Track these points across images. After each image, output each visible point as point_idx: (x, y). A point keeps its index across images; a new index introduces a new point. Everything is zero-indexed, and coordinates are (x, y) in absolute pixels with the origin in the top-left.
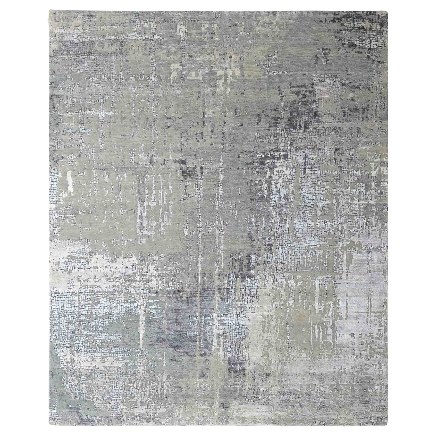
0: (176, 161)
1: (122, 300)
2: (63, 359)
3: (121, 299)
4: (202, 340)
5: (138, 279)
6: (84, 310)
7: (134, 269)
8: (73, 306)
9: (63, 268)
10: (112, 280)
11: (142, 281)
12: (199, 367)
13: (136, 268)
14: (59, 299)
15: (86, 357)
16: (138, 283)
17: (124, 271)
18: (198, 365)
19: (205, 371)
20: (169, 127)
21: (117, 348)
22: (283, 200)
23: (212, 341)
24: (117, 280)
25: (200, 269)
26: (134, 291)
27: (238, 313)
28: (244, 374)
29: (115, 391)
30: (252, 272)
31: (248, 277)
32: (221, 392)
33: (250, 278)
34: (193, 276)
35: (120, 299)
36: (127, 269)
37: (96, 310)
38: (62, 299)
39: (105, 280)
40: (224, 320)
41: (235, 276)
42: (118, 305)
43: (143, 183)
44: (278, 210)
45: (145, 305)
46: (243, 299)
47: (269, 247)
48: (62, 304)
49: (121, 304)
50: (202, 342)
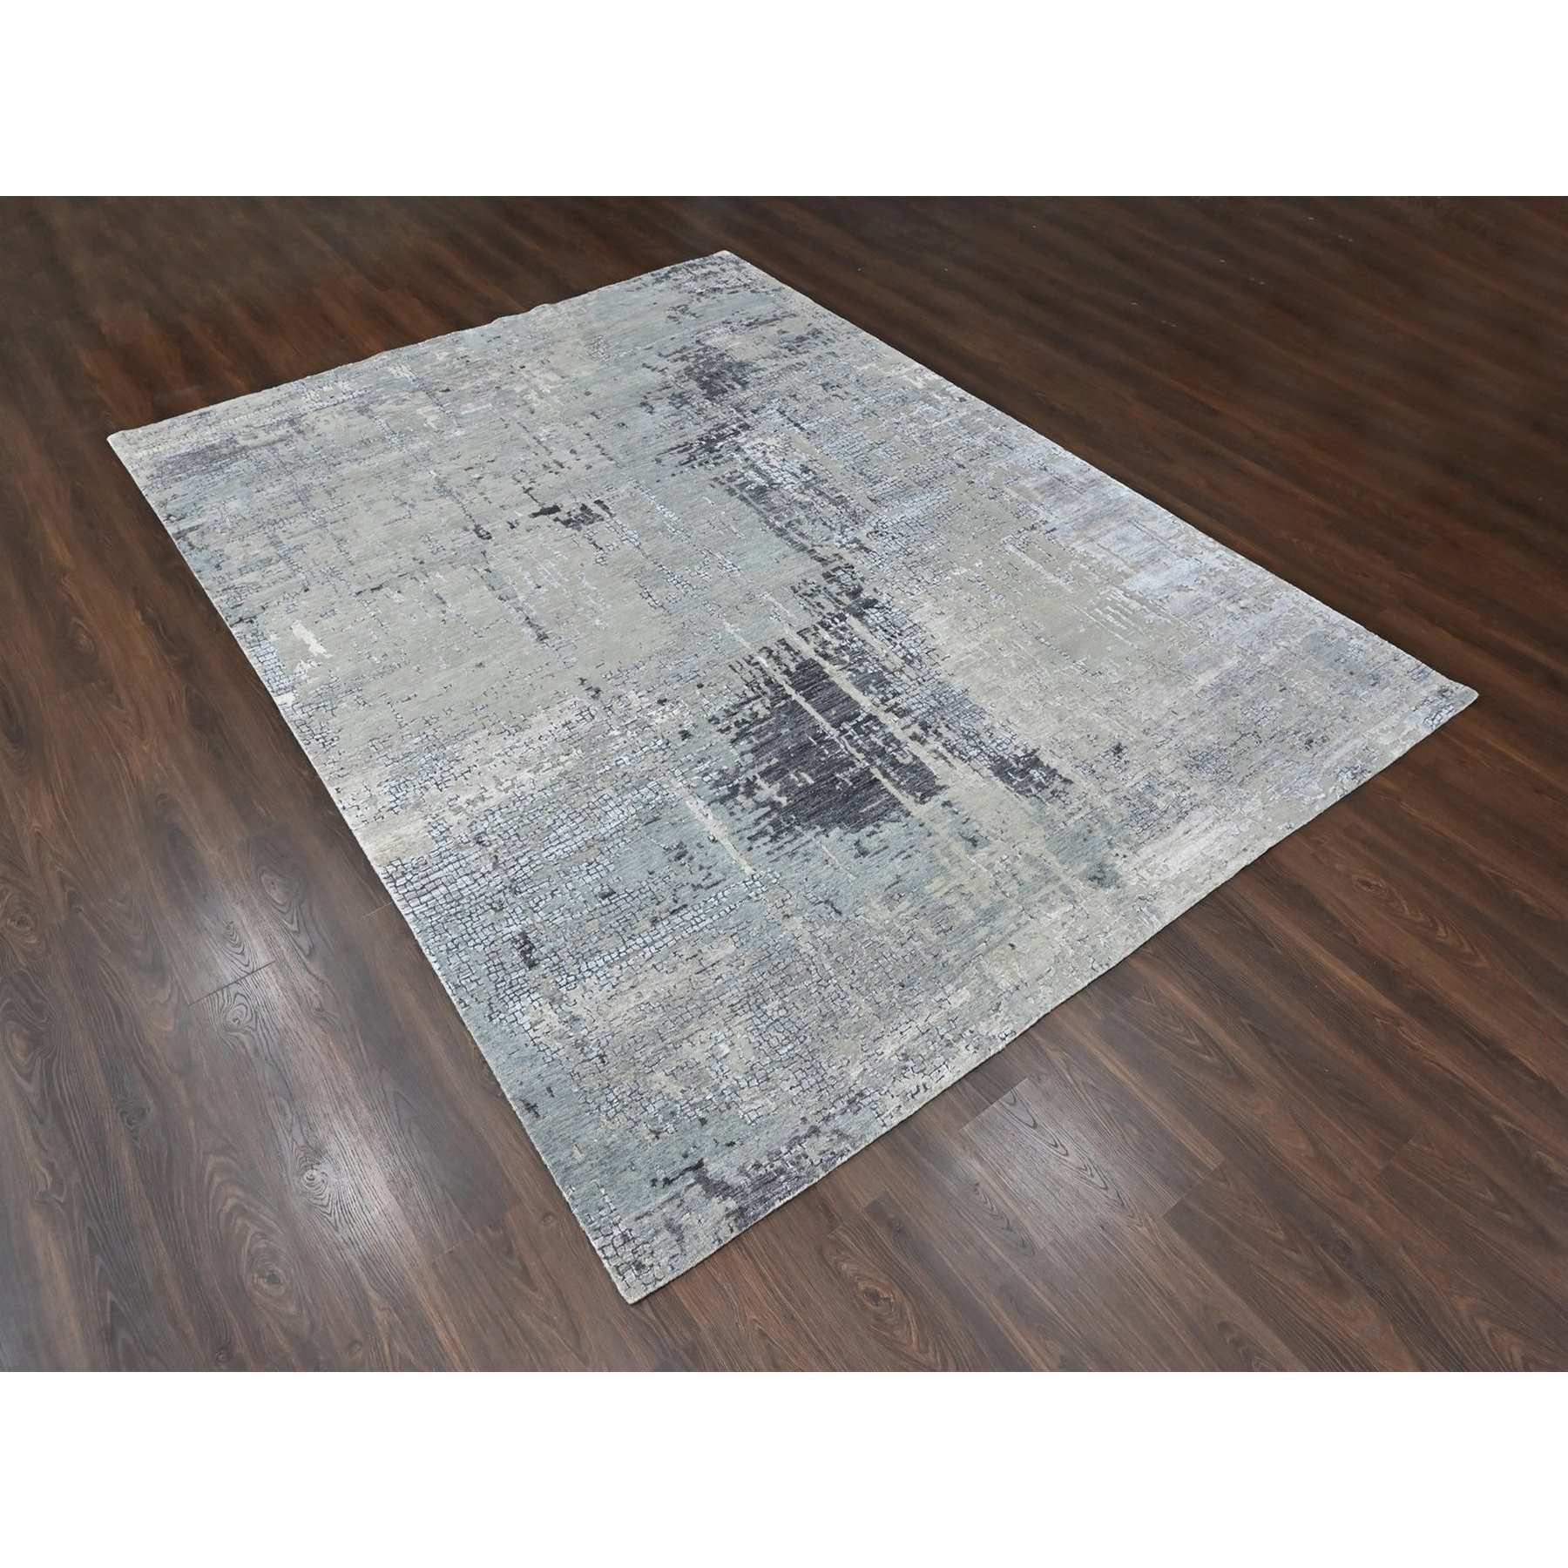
0: (535, 515)
1: (609, 792)
2: (538, 1034)
3: (603, 792)
4: (888, 770)
5: (616, 733)
6: (517, 868)
7: (588, 717)
8: (477, 875)
9: (393, 805)
10: (547, 766)
11: (629, 732)
12: (944, 827)
13: (593, 713)
14: (423, 881)
15: (608, 987)
16: (621, 740)
17: (565, 732)
18: (937, 827)
19: (969, 830)
20: (479, 478)
21: (682, 912)
22: (805, 475)
23: (915, 758)
24: (563, 759)
25: (747, 645)
26: (626, 759)
27: (914, 677)
28: (1066, 781)
29: (771, 1031)
30: (865, 595)
31: (866, 608)
32: (1057, 853)
33: (872, 607)
34: (745, 665)
35: (600, 793)
36: (570, 725)
37: (552, 850)
38: (432, 878)
39: (532, 775)
40: (896, 704)
41: (837, 620)
42: (607, 808)
43: (488, 570)
44: (811, 491)
45: (678, 772)
46: (898, 647)
47: (855, 545)
48: (443, 889)
49: (612, 804)
50: (893, 774)
